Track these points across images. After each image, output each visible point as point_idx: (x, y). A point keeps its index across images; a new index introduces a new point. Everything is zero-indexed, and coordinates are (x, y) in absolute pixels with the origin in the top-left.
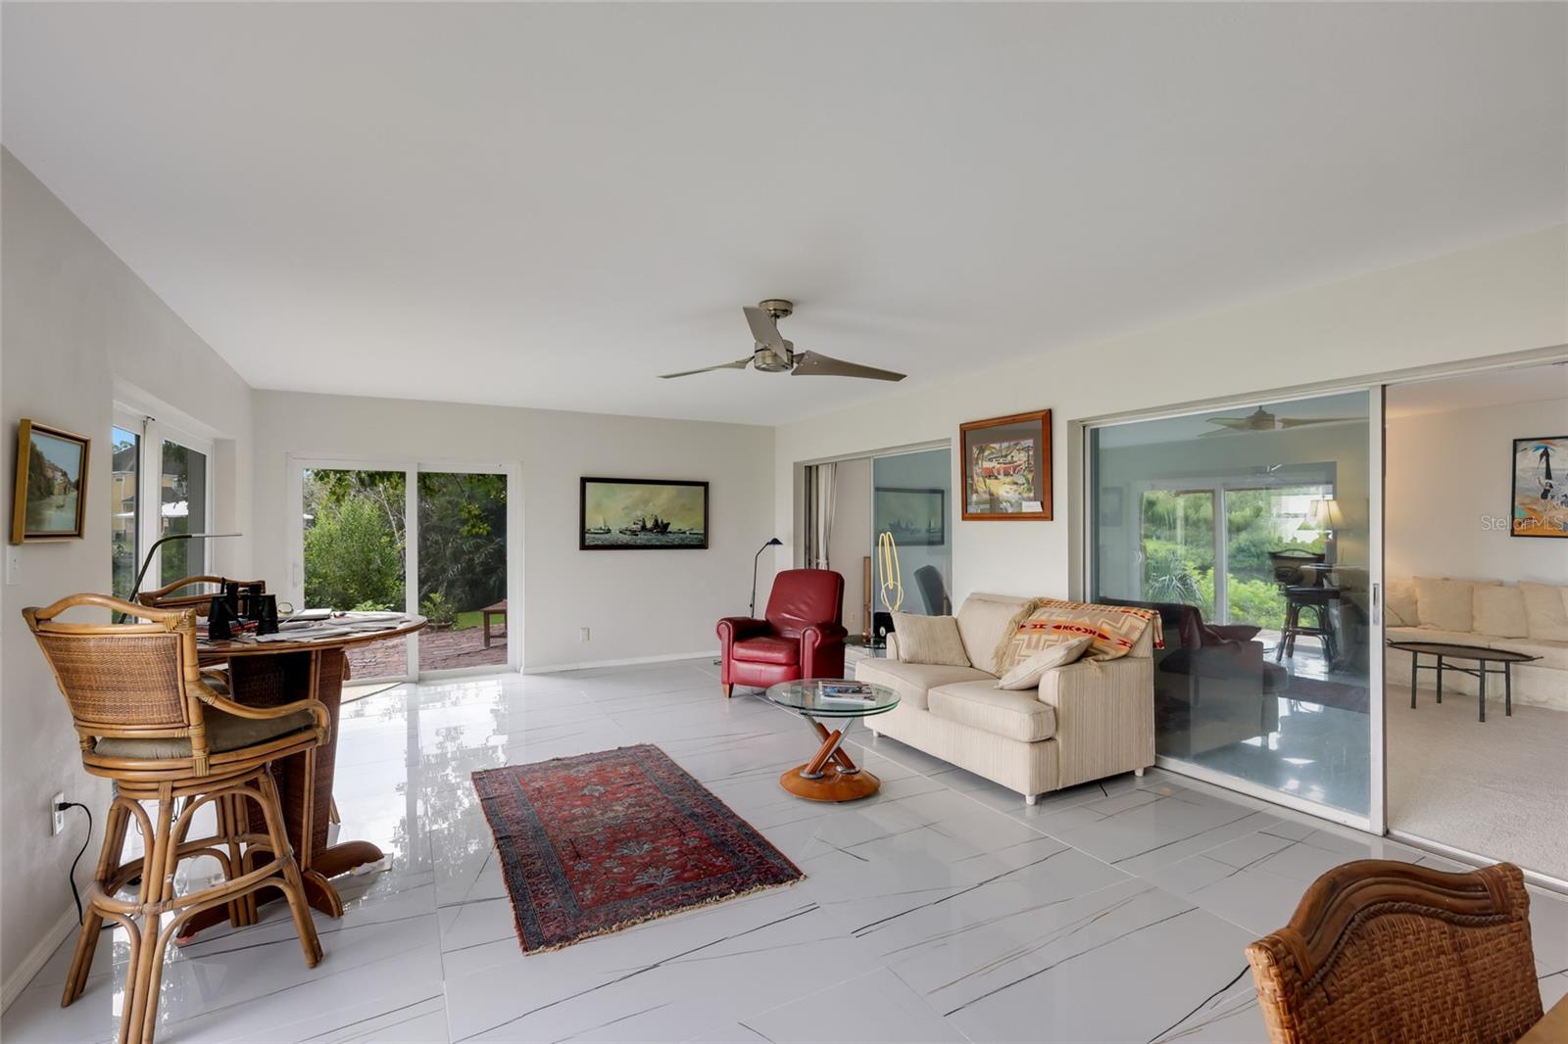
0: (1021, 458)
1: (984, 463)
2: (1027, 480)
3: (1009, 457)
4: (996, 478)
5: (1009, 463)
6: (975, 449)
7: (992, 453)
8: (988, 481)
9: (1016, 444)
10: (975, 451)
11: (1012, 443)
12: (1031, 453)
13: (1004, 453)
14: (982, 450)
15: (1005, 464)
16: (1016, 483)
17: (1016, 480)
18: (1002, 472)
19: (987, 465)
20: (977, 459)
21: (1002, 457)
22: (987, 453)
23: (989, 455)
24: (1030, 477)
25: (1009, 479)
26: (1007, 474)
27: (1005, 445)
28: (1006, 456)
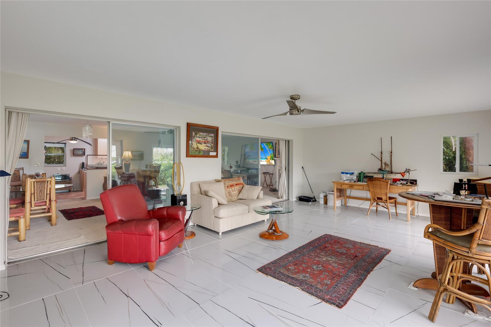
0: (210, 139)
1: (197, 138)
2: (211, 146)
3: (206, 138)
4: (201, 144)
5: (206, 140)
6: (193, 133)
7: (200, 136)
8: (198, 144)
9: (208, 135)
10: (194, 134)
11: (207, 134)
12: (213, 138)
13: (204, 137)
14: (196, 134)
15: (204, 140)
16: (208, 146)
17: (208, 145)
18: (203, 142)
19: (198, 139)
20: (194, 137)
21: (203, 137)
22: (198, 135)
23: (199, 136)
24: (212, 145)
25: (205, 145)
26: (205, 143)
27: (205, 134)
28: (205, 137)
